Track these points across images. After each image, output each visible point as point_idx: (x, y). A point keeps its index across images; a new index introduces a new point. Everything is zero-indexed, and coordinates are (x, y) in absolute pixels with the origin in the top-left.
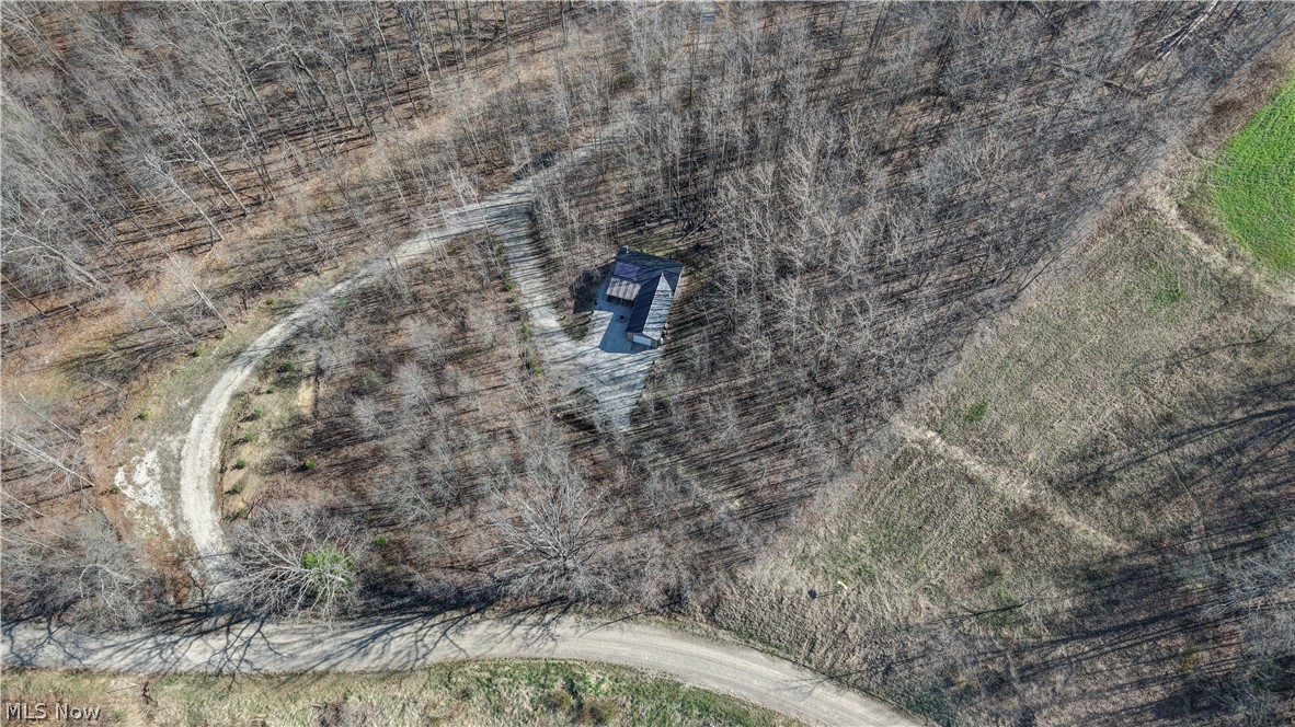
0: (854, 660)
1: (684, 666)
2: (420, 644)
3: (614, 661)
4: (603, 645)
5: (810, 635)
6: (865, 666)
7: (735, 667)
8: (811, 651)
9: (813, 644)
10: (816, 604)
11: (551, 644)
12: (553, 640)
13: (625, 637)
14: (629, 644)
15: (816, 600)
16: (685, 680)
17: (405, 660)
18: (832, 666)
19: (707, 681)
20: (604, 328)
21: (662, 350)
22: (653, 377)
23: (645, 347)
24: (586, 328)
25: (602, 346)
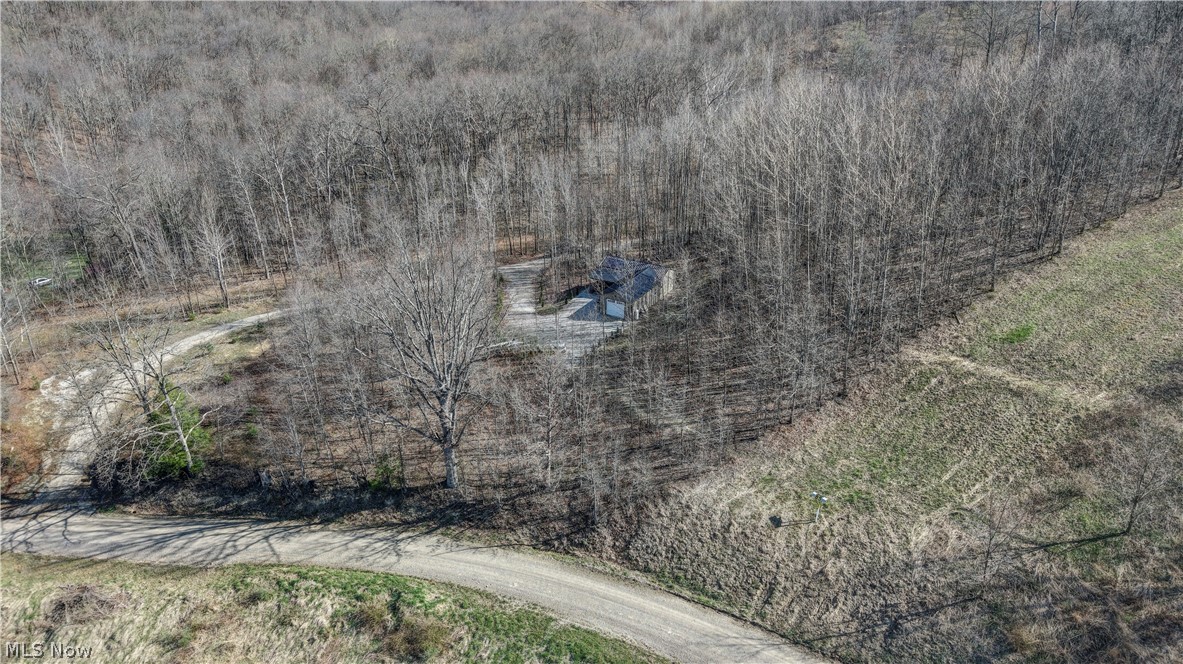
0: (835, 615)
1: (566, 601)
2: (230, 544)
3: (468, 584)
4: (462, 566)
5: (768, 579)
6: (855, 625)
7: (642, 610)
8: (766, 602)
9: (771, 592)
10: (780, 536)
11: (393, 558)
12: (398, 555)
13: (495, 562)
14: (498, 569)
15: (780, 529)
16: (562, 615)
17: (201, 559)
18: (799, 625)
19: (593, 621)
20: (579, 307)
21: (635, 323)
22: (617, 336)
23: (617, 319)
24: (560, 308)
25: (571, 317)
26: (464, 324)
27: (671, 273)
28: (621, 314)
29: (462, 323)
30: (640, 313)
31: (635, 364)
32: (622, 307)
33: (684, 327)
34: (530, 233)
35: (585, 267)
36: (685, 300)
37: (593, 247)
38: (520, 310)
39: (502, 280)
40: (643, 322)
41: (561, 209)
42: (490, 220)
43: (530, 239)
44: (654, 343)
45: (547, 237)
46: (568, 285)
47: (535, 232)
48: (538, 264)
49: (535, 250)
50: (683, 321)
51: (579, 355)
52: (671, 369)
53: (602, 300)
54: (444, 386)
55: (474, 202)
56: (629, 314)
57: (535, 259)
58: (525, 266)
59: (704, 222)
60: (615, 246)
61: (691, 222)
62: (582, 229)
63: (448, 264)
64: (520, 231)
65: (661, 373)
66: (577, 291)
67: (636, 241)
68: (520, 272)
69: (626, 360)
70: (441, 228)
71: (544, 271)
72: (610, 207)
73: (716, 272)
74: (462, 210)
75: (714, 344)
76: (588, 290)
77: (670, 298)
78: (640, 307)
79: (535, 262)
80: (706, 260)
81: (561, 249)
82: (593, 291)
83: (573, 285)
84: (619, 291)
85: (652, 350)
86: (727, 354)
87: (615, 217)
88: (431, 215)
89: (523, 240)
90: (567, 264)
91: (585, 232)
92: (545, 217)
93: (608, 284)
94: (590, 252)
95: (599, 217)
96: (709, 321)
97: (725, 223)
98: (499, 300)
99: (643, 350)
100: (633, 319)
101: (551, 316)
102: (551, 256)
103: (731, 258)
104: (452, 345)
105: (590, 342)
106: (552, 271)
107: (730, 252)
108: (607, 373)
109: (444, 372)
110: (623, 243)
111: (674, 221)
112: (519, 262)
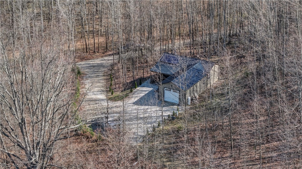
20: (142, 95)
21: (188, 107)
22: (173, 119)
23: (173, 104)
24: (127, 96)
25: (136, 103)
26: (49, 110)
27: (216, 68)
28: (177, 100)
29: (48, 108)
30: (192, 100)
31: (188, 141)
32: (177, 94)
33: (227, 111)
34: (102, 36)
35: (147, 62)
36: (228, 89)
37: (153, 46)
38: (94, 97)
39: (79, 73)
40: (194, 107)
41: (127, 16)
42: (70, 26)
43: (102, 40)
44: (203, 124)
45: (115, 38)
46: (133, 76)
47: (106, 34)
48: (108, 60)
49: (106, 49)
50: (226, 105)
51: (143, 134)
52: (217, 145)
53: (161, 90)
54: (33, 159)
55: (57, 11)
56: (182, 101)
57: (106, 56)
58: (98, 61)
59: (242, 26)
60: (170, 45)
61: (232, 27)
62: (144, 32)
63: (37, 61)
64: (94, 33)
65: (209, 148)
66: (140, 82)
67: (188, 41)
68: (94, 67)
69: (181, 138)
70: (32, 32)
71: (112, 65)
72: (166, 14)
73: (252, 67)
74: (48, 18)
75: (252, 124)
76: (149, 81)
77: (216, 88)
78: (192, 94)
79: (106, 58)
80: (244, 57)
81: (127, 48)
82: (153, 82)
83: (137, 77)
84: (175, 82)
85: (202, 130)
86: (262, 133)
87: (170, 23)
88: (23, 22)
89: (96, 41)
90: (132, 60)
91: (146, 34)
92: (114, 23)
93: (166, 76)
94: (150, 50)
95: (157, 23)
96: (247, 106)
97: (258, 28)
98: (77, 90)
99: (195, 130)
100: (186, 104)
101: (119, 102)
102: (119, 54)
103: (264, 56)
104: (40, 126)
105: (151, 123)
106: (120, 66)
107: (263, 51)
108: (165, 149)
109: (33, 148)
110: (177, 43)
111: (218, 26)
112: (93, 58)
